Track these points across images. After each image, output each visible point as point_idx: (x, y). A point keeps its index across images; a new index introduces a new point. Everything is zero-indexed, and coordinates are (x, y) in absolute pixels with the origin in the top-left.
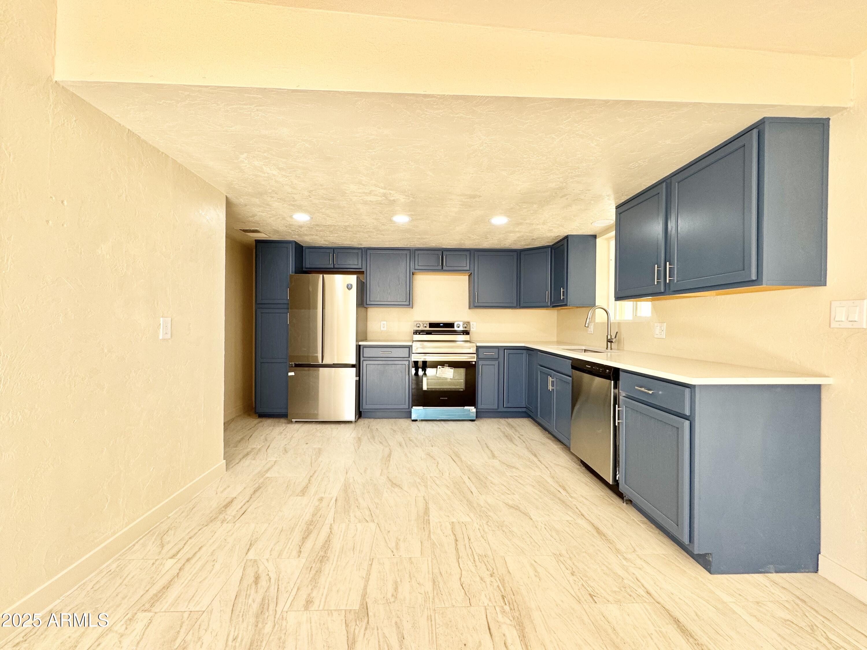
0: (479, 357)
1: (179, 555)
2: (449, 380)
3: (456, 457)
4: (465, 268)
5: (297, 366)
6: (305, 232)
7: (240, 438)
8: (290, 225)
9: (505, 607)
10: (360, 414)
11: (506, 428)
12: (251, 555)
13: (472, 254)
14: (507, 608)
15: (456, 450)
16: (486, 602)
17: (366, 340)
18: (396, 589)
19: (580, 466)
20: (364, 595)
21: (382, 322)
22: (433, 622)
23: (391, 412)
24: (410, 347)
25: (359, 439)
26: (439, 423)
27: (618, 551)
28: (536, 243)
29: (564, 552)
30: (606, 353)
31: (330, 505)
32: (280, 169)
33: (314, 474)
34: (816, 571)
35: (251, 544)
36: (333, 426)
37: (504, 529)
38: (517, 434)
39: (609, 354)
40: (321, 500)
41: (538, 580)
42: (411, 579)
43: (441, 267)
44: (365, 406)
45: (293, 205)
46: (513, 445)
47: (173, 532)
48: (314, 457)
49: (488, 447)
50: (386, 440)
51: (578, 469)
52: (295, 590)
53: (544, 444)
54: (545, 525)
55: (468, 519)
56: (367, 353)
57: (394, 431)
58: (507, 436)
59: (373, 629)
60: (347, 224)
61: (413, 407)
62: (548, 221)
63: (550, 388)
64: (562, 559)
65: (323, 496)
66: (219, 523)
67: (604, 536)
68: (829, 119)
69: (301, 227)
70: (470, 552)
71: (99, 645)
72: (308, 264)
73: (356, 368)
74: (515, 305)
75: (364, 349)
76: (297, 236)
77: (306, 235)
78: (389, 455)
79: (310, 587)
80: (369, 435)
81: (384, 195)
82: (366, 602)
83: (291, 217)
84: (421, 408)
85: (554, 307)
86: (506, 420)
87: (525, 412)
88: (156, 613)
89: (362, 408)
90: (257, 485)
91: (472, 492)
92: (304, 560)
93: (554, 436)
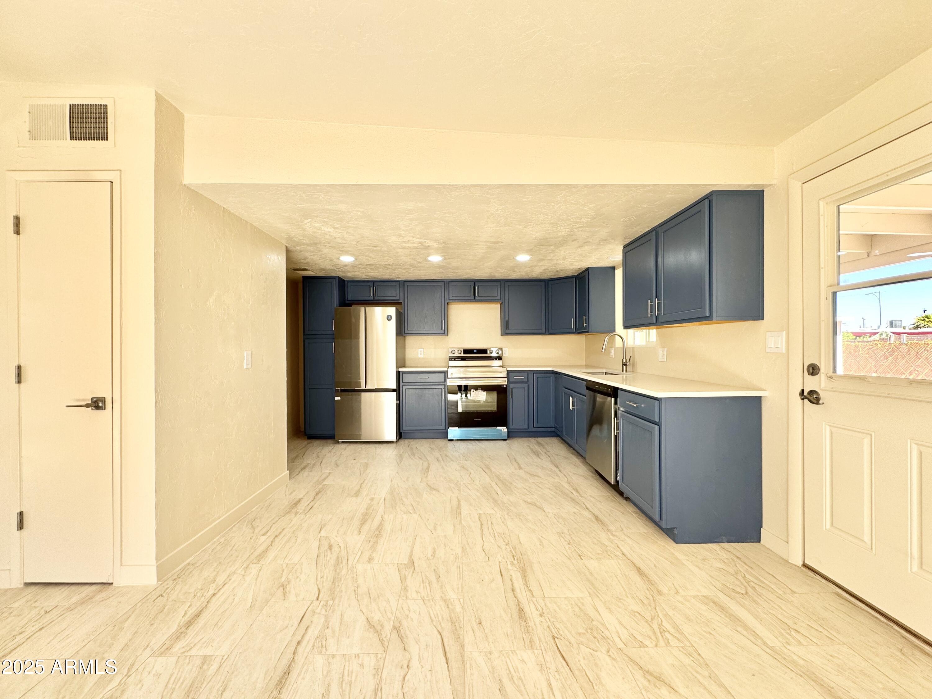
0: (510, 381)
1: (268, 534)
2: (482, 403)
3: (487, 468)
4: (497, 298)
5: (343, 391)
6: (349, 270)
7: (295, 455)
8: (336, 264)
9: (514, 561)
10: (400, 435)
11: (535, 446)
12: (323, 533)
13: (503, 285)
14: (515, 562)
15: (487, 463)
16: (500, 559)
17: (404, 366)
18: (434, 552)
19: (595, 474)
20: (411, 556)
21: (420, 350)
22: (461, 570)
23: (429, 432)
24: (445, 373)
25: (401, 456)
26: (473, 442)
27: (609, 530)
28: (561, 274)
29: (566, 532)
30: (622, 375)
31: (380, 503)
32: (335, 228)
33: (364, 482)
34: (759, 541)
35: (321, 527)
36: (377, 445)
37: (521, 517)
38: (544, 450)
39: (624, 376)
40: (372, 499)
41: (542, 547)
42: (445, 546)
43: (473, 297)
44: (405, 428)
45: (341, 251)
46: (539, 459)
47: (259, 520)
48: (362, 470)
49: (516, 461)
50: (425, 456)
51: (593, 477)
52: (360, 553)
53: (566, 458)
54: (555, 515)
55: (492, 512)
56: (406, 378)
57: (432, 449)
58: (534, 452)
59: (418, 573)
60: (387, 263)
61: (450, 428)
62: (567, 257)
63: (571, 407)
64: (563, 535)
65: (373, 496)
66: (293, 515)
67: (601, 521)
68: (763, 191)
69: (346, 266)
70: (492, 531)
71: (230, 580)
72: (350, 296)
73: (396, 392)
74: (544, 331)
75: (404, 374)
76: (341, 273)
77: (350, 272)
78: (428, 468)
79: (370, 551)
80: (409, 452)
81: (420, 243)
82: (413, 560)
83: (338, 259)
84: (457, 428)
85: (579, 333)
86: (536, 439)
87: (554, 431)
88: (263, 565)
89: (403, 430)
90: (317, 490)
91: (498, 494)
92: (364, 537)
93: (578, 453)
